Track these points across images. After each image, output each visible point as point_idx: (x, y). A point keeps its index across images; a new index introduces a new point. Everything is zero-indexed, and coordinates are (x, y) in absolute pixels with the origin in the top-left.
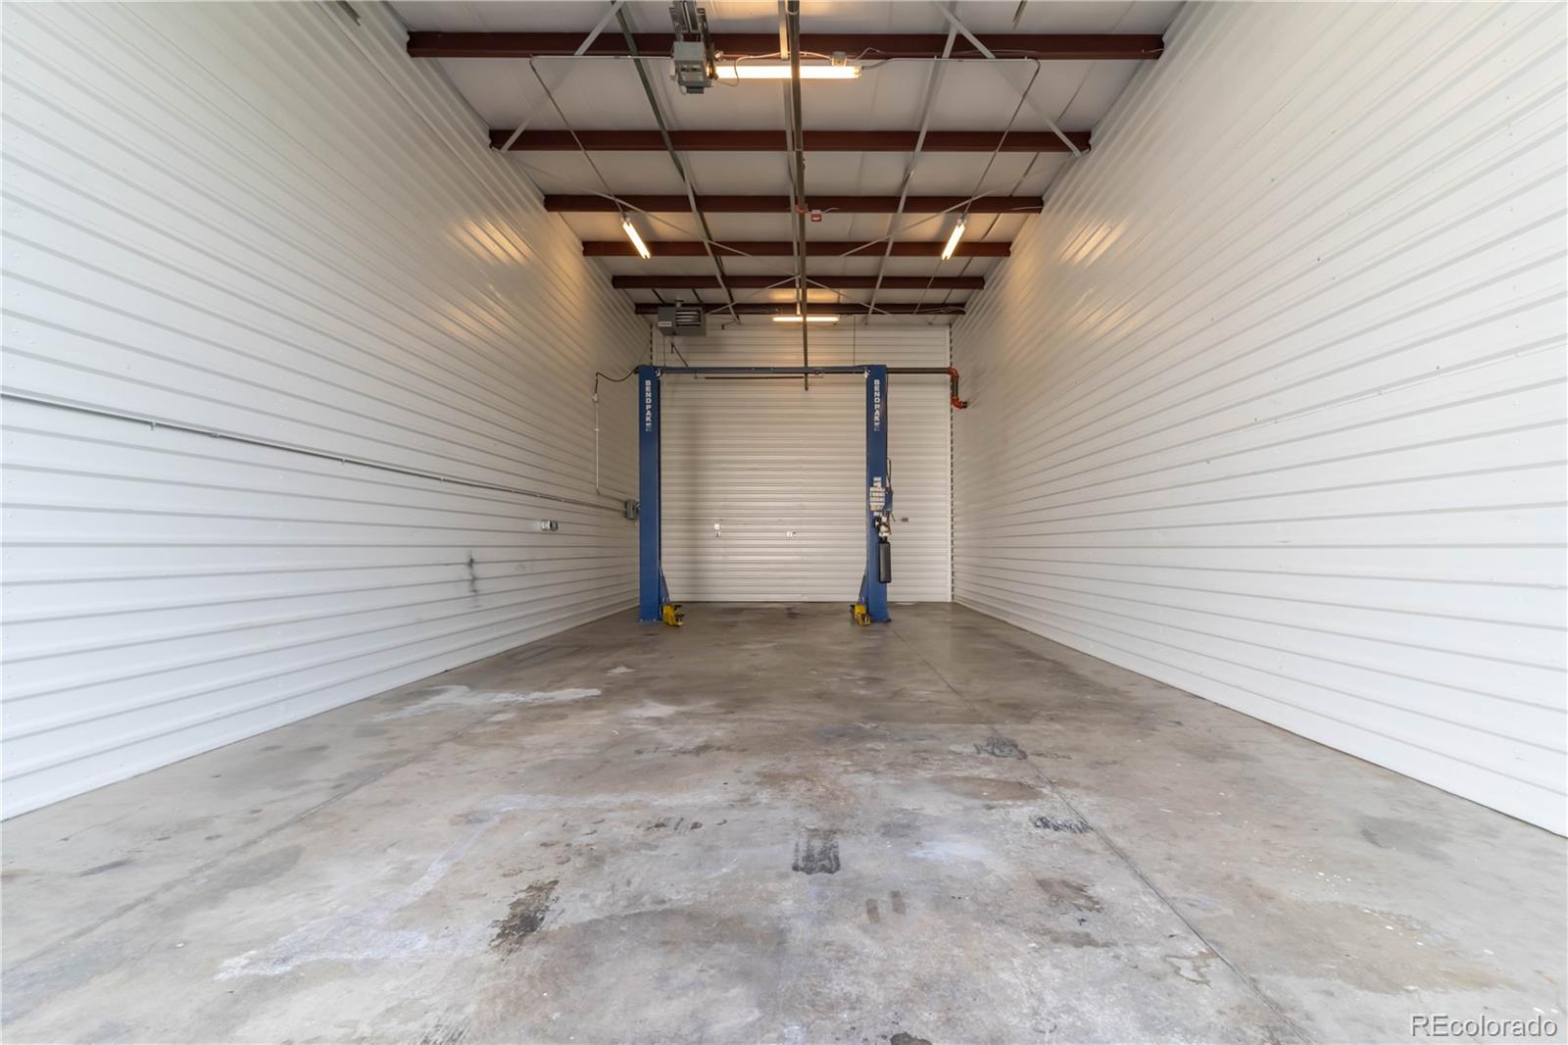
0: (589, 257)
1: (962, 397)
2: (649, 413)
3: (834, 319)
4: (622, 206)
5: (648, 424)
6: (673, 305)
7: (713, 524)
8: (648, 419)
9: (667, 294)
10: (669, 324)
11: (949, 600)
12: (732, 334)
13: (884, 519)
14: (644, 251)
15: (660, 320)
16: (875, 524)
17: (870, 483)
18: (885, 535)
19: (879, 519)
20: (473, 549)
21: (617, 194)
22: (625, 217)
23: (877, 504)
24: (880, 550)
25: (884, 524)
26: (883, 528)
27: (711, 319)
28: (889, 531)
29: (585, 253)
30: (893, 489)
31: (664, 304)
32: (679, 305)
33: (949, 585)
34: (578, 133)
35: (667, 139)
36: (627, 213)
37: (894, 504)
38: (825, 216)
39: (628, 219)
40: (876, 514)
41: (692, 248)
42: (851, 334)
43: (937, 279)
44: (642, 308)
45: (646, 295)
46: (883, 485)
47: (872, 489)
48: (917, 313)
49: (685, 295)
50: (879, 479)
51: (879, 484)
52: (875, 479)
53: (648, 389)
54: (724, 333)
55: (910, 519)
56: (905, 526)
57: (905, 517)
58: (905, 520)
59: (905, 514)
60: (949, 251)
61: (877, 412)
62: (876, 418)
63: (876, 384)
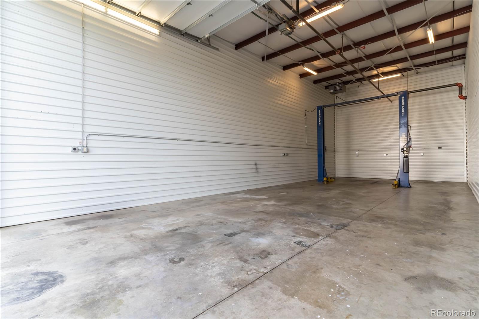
0: (302, 78)
2: (320, 120)
3: (399, 75)
4: (302, 64)
5: (319, 123)
6: (336, 84)
7: (356, 152)
8: (320, 122)
9: (331, 82)
10: (332, 91)
12: (362, 88)
13: (405, 149)
14: (315, 73)
15: (329, 90)
16: (402, 151)
17: (401, 136)
19: (403, 149)
20: (257, 161)
21: (298, 61)
22: (303, 66)
23: (403, 144)
26: (405, 152)
27: (348, 86)
29: (300, 78)
31: (332, 85)
32: (337, 84)
33: (466, 175)
34: (278, 51)
35: (301, 44)
36: (304, 65)
38: (366, 46)
39: (305, 67)
40: (403, 147)
41: (329, 68)
43: (436, 51)
44: (327, 87)
45: (325, 84)
46: (407, 136)
47: (401, 138)
48: (438, 64)
49: (337, 81)
51: (404, 136)
52: (403, 134)
53: (319, 113)
54: (360, 88)
55: (442, 148)
56: (440, 150)
57: (440, 147)
58: (440, 148)
59: (440, 145)
60: (432, 40)
61: (403, 109)
62: (403, 111)
63: (403, 98)
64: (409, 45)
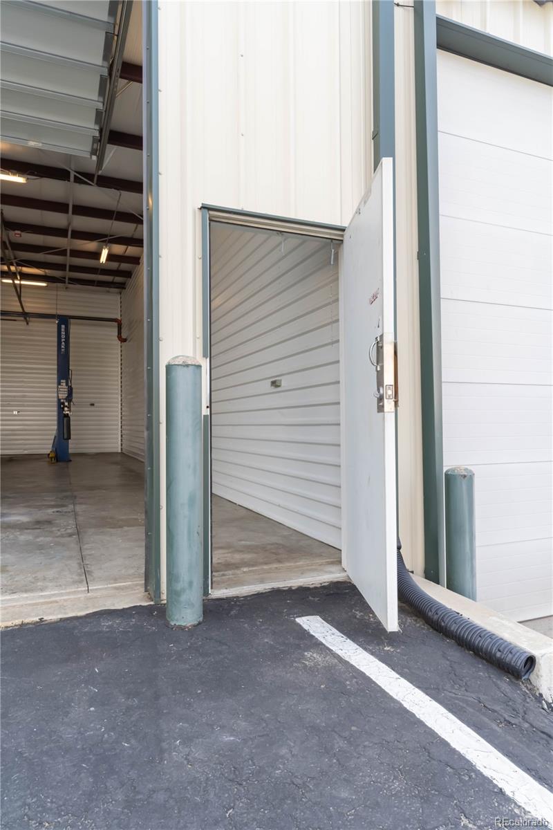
1: (124, 336)
3: (44, 284)
11: (120, 451)
13: (66, 404)
16: (61, 406)
17: (59, 383)
18: (67, 412)
19: (63, 403)
23: (63, 395)
24: (64, 422)
25: (66, 406)
26: (66, 409)
28: (70, 411)
30: (73, 386)
33: (120, 442)
37: (74, 395)
38: (23, 234)
40: (62, 401)
42: (55, 293)
43: (103, 270)
46: (67, 384)
47: (59, 387)
50: (64, 381)
51: (64, 384)
52: (62, 381)
55: (96, 405)
56: (92, 408)
57: (93, 403)
58: (92, 405)
59: (93, 401)
60: (103, 258)
61: (63, 343)
62: (62, 347)
63: (63, 326)
64: (76, 253)
